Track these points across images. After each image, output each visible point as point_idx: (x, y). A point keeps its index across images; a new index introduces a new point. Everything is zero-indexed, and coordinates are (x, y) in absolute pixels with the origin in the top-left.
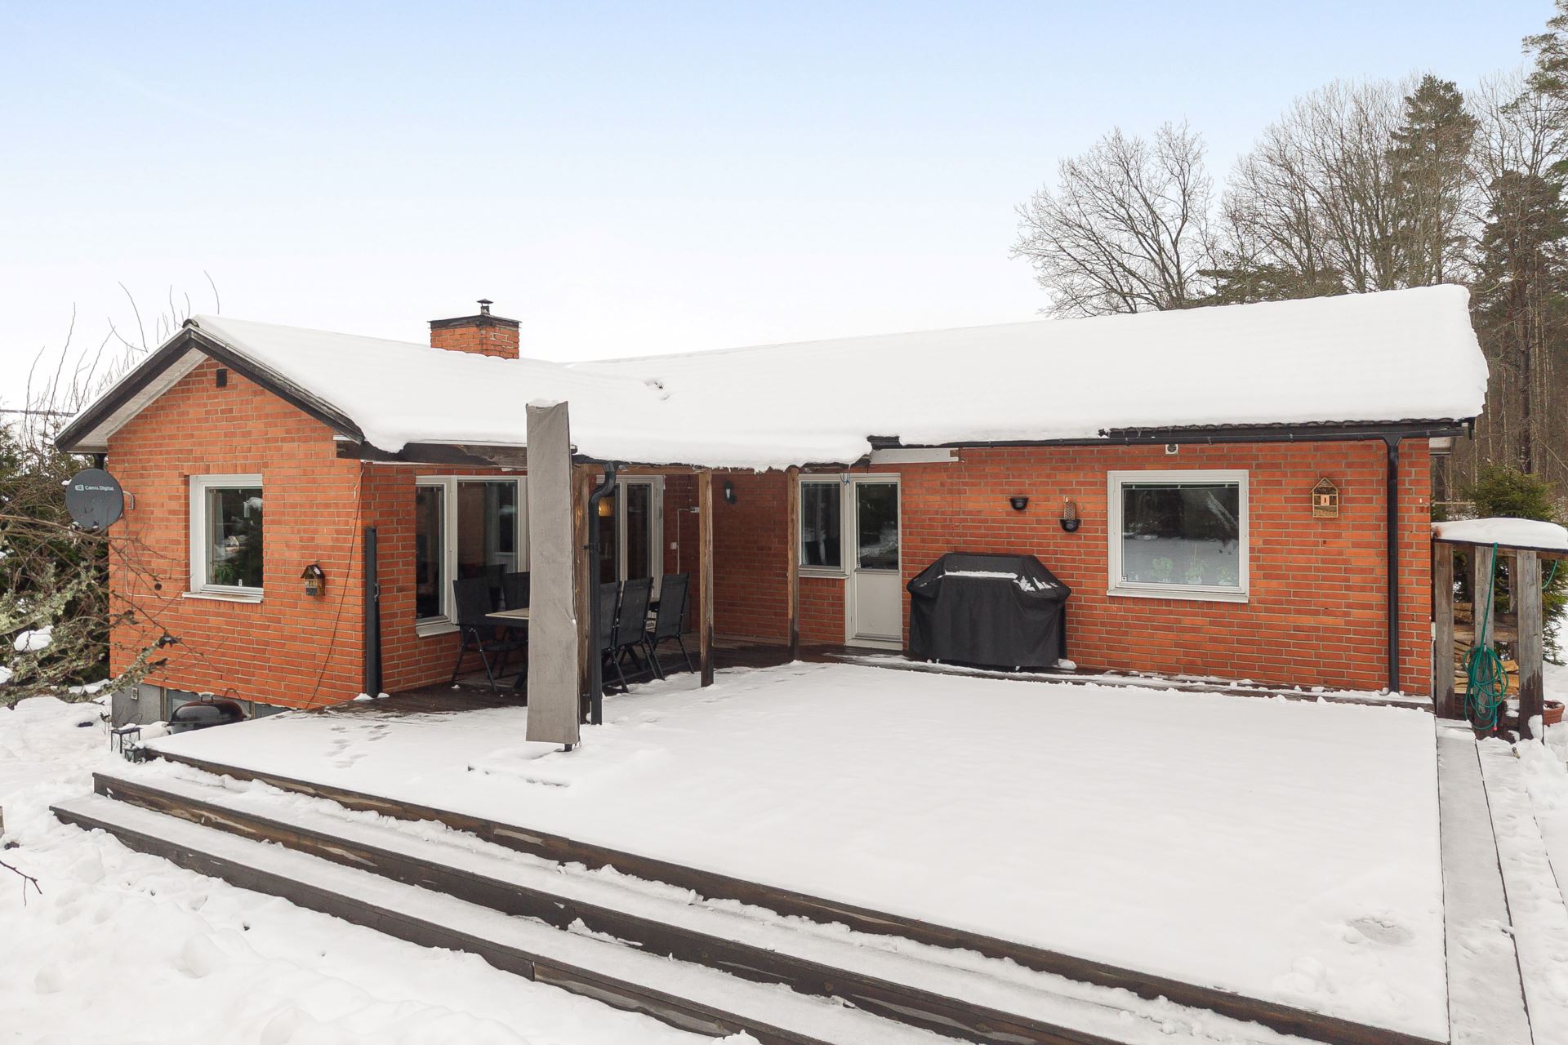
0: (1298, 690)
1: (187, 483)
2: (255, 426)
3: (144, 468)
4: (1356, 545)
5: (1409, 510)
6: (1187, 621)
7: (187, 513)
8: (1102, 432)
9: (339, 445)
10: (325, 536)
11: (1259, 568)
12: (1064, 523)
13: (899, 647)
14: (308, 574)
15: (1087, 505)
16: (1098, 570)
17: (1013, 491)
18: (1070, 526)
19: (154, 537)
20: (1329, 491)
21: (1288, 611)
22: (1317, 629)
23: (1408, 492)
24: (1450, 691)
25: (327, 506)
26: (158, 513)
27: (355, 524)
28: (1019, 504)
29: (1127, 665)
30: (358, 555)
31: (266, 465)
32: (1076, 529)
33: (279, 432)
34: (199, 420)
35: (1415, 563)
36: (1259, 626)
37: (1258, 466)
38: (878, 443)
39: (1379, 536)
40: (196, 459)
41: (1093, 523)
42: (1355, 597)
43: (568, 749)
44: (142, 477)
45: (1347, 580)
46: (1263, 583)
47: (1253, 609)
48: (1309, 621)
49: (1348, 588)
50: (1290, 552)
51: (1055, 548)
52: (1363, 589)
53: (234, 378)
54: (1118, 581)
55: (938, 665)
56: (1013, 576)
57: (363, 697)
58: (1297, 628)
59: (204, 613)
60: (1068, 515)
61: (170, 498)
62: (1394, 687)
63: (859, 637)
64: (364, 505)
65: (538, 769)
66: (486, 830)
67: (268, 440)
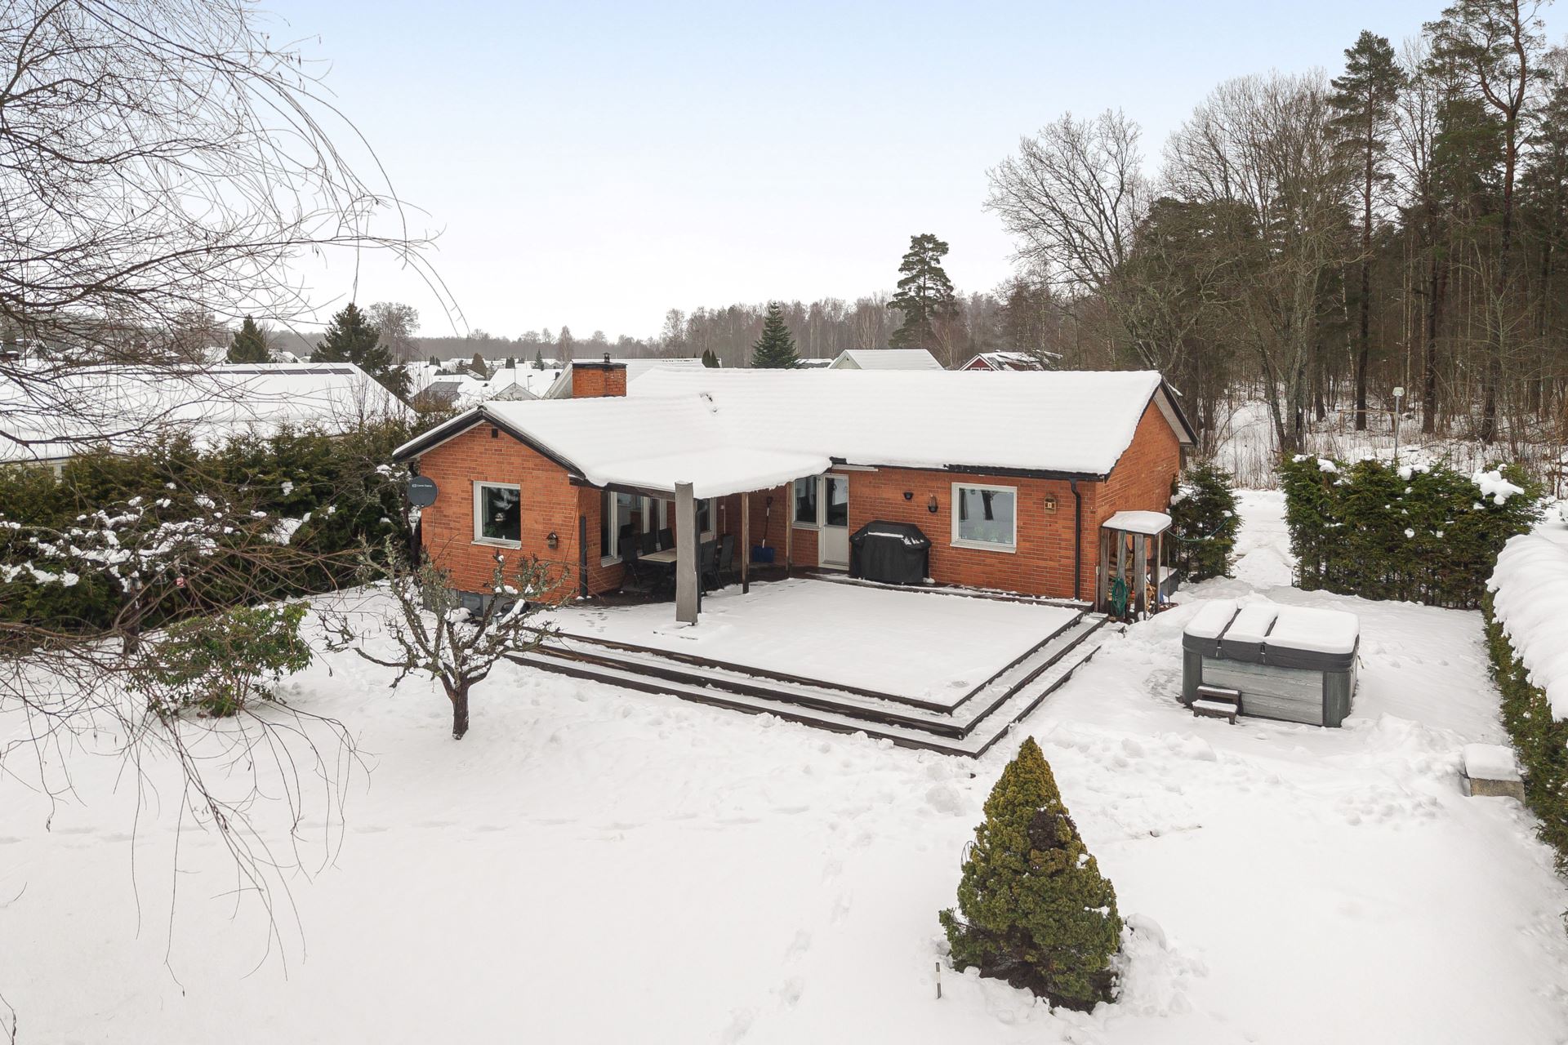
0: (1034, 598)
1: (472, 484)
2: (517, 461)
3: (445, 474)
4: (1064, 527)
5: (1086, 512)
6: (988, 561)
7: (473, 500)
8: (945, 466)
9: (571, 479)
10: (558, 519)
11: (1021, 536)
12: (930, 508)
13: (847, 569)
14: (550, 538)
15: (941, 499)
16: (946, 532)
17: (905, 489)
18: (934, 509)
19: (452, 511)
20: (1051, 501)
21: (1034, 558)
22: (1046, 568)
23: (1087, 503)
24: (1106, 599)
25: (559, 504)
26: (454, 498)
27: (575, 515)
28: (909, 496)
29: (960, 582)
30: (577, 529)
31: (522, 481)
32: (936, 511)
33: (530, 465)
34: (481, 453)
35: (1090, 537)
36: (1020, 565)
37: (1022, 485)
38: (835, 460)
39: (1073, 524)
40: (478, 473)
41: (944, 508)
42: (1063, 553)
43: (693, 625)
44: (443, 478)
45: (1059, 544)
46: (1023, 544)
47: (1018, 556)
48: (1042, 563)
49: (1060, 548)
50: (1035, 529)
51: (926, 521)
52: (1066, 549)
53: (502, 434)
54: (956, 539)
55: (864, 581)
56: (901, 536)
57: (579, 598)
58: (1037, 567)
59: (485, 552)
60: (932, 504)
61: (463, 491)
62: (1078, 598)
63: (826, 562)
64: (580, 505)
65: (682, 632)
66: (670, 655)
67: (524, 468)
